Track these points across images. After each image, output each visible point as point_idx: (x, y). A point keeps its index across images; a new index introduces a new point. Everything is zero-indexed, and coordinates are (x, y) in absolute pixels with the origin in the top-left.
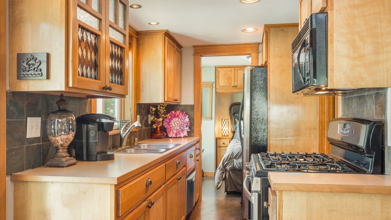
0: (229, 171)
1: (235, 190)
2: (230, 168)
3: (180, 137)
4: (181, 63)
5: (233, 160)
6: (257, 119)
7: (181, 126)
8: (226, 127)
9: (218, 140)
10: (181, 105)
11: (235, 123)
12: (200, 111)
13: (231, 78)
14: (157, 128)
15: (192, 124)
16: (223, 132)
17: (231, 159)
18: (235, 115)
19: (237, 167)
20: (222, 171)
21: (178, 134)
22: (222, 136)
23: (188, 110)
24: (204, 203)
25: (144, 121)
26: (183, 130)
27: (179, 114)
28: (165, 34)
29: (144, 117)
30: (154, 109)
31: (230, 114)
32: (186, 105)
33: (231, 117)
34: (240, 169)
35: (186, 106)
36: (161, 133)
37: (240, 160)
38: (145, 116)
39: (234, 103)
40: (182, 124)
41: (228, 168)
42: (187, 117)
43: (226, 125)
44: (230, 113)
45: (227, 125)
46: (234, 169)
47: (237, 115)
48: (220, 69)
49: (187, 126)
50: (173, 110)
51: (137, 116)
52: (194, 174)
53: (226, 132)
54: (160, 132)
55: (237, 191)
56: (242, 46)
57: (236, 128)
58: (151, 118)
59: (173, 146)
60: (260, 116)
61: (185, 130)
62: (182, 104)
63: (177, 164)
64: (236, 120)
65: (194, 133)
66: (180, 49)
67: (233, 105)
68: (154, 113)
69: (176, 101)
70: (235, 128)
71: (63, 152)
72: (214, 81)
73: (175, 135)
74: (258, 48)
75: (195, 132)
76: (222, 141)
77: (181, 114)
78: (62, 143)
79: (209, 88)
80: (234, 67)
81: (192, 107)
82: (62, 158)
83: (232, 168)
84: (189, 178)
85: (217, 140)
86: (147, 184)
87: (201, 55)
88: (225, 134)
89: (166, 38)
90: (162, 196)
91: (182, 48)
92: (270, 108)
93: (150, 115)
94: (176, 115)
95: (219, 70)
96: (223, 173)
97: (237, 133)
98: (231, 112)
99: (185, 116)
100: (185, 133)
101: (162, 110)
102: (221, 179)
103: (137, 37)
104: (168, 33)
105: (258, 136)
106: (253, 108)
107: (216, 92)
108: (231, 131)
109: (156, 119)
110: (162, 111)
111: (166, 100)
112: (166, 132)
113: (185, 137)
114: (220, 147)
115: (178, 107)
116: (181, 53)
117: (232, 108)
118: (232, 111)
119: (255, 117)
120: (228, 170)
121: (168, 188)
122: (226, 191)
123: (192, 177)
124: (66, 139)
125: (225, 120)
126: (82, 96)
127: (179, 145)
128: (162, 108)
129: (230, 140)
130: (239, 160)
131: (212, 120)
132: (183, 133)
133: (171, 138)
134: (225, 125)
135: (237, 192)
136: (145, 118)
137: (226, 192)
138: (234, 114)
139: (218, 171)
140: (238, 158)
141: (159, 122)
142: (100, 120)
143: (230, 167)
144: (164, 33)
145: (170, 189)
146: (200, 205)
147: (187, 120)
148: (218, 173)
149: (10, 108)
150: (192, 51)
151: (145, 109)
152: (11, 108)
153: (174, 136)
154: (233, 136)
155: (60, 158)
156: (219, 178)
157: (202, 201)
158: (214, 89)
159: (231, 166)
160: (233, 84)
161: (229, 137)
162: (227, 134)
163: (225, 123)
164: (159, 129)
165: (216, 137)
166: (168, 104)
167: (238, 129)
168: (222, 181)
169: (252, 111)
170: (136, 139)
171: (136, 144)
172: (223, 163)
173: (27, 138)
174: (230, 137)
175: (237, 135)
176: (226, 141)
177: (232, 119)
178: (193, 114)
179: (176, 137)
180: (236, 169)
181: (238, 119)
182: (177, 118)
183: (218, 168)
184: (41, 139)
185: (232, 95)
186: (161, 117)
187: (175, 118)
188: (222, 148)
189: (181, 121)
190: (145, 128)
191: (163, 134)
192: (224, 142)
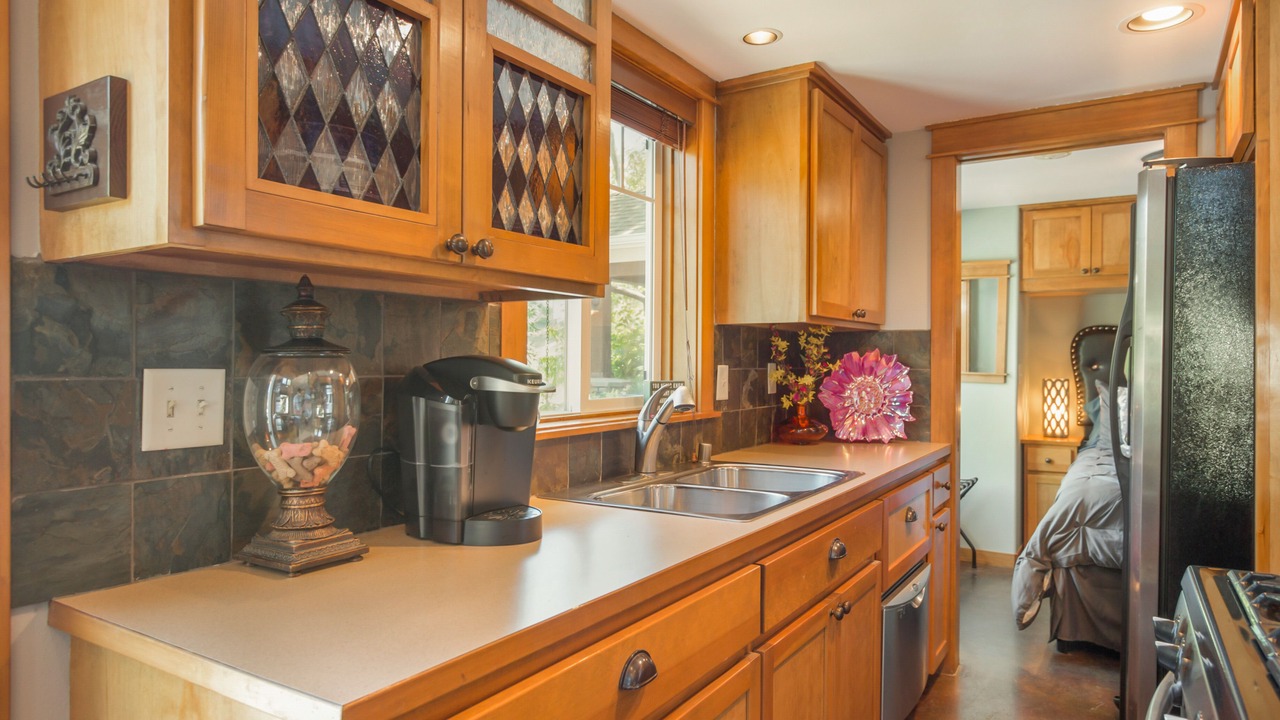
0: (1067, 570)
1: (1091, 640)
2: (1069, 557)
3: (880, 442)
4: (885, 190)
5: (1084, 531)
6: (1198, 387)
7: (883, 404)
8: (1058, 408)
9: (1030, 450)
10: (885, 333)
11: (1095, 394)
12: (953, 352)
13: (1078, 242)
14: (794, 409)
15: (922, 397)
16: (1049, 424)
17: (1077, 525)
18: (1095, 367)
19: (1101, 557)
20: (1040, 566)
21: (871, 429)
22: (1046, 435)
23: (909, 349)
24: (966, 676)
25: (746, 383)
26: (889, 419)
27: (877, 361)
28: (813, 82)
29: (749, 371)
30: (783, 345)
31: (1073, 365)
32: (900, 333)
33: (1080, 375)
34: (1111, 566)
35: (901, 335)
36: (811, 425)
37: (1115, 534)
38: (755, 366)
39: (1091, 328)
40: (885, 397)
41: (1063, 556)
42: (906, 372)
43: (1058, 400)
44: (1072, 360)
45: (1063, 401)
46: (1085, 564)
47: (1101, 367)
48: (1036, 216)
49: (902, 405)
50: (855, 350)
51: (719, 367)
52: (922, 577)
53: (1058, 424)
54: (806, 422)
55: (1097, 643)
56: (1123, 105)
57: (1098, 411)
58: (774, 375)
59: (831, 481)
60: (1218, 370)
61: (897, 419)
62: (888, 327)
63: (834, 556)
64: (1098, 383)
65: (929, 427)
66: (883, 142)
67: (1086, 334)
68: (783, 357)
69: (859, 316)
70: (1092, 410)
71: (298, 511)
72: (1013, 252)
73: (860, 431)
74: (1196, 104)
75: (935, 424)
76: (1044, 454)
77: (883, 361)
78: (291, 473)
79: (997, 278)
80: (1091, 205)
81: (923, 339)
82: (292, 533)
83: (1081, 558)
84: (898, 599)
85: (1025, 449)
86: (629, 679)
87: (956, 156)
88: (1054, 431)
89: (816, 92)
90: (744, 700)
91: (887, 140)
92: (1266, 339)
93: (774, 365)
94: (866, 366)
95: (1035, 218)
96: (1044, 572)
97: (1103, 430)
98: (1077, 358)
99: (896, 367)
100: (898, 429)
101: (812, 347)
102: (1033, 594)
103: (714, 100)
104: (824, 75)
105: (1205, 460)
106: (1177, 340)
107: (1022, 293)
108: (1078, 420)
109: (792, 378)
110: (815, 352)
111: (814, 312)
112: (829, 424)
113: (895, 441)
114: (1037, 472)
115: (875, 338)
116: (883, 157)
117: (1083, 343)
118: (1081, 353)
119: (1191, 376)
120: (1064, 563)
121: (776, 664)
122: (1054, 636)
123: (912, 592)
124: (305, 458)
125: (1054, 384)
126: (458, 293)
127: (857, 475)
128: (814, 340)
129: (1072, 452)
130: (1109, 531)
131: (1005, 381)
132: (891, 429)
133: (847, 441)
134: (1054, 401)
135: (1101, 647)
136: (753, 374)
137: (1055, 641)
138: (1089, 364)
139: (1024, 562)
140: (1104, 526)
141: (805, 387)
142: (480, 383)
143: (1072, 553)
144: (808, 75)
145: (791, 660)
146: (951, 682)
147: (905, 382)
148: (1022, 572)
149: (38, 329)
150: (924, 146)
151: (751, 345)
152: (44, 332)
153: (854, 436)
154: (1086, 438)
155: (284, 534)
156: (1027, 589)
157: (959, 668)
158: (1014, 281)
159: (1077, 550)
160: (1084, 264)
161: (1071, 440)
162: (1062, 431)
163: (1054, 393)
164: (801, 412)
165: (1021, 438)
166: (837, 327)
167: (1105, 416)
168: (1041, 600)
169: (1176, 353)
170: (707, 446)
171: (705, 463)
172: (1044, 539)
173: (144, 449)
174: (1076, 440)
175: (1101, 437)
176: (1061, 456)
177: (1080, 381)
178: (926, 363)
179: (865, 441)
180: (1095, 565)
181: (1106, 382)
182: (870, 374)
183: (1023, 554)
184: (231, 453)
185: (1082, 301)
186: (809, 373)
187: (860, 375)
188: (1043, 476)
189: (884, 387)
190: (751, 407)
191: (817, 430)
192: (1051, 458)
